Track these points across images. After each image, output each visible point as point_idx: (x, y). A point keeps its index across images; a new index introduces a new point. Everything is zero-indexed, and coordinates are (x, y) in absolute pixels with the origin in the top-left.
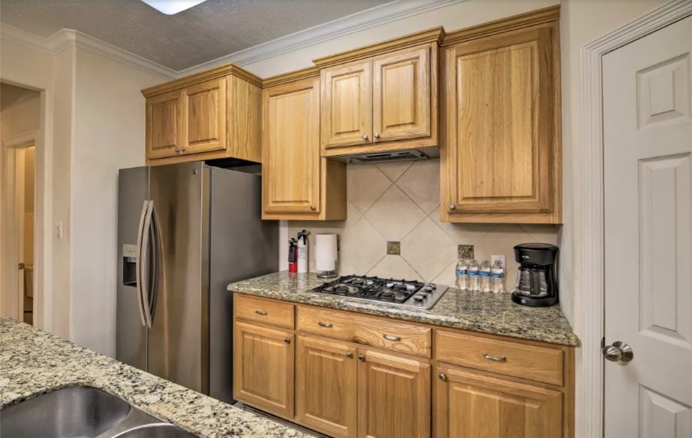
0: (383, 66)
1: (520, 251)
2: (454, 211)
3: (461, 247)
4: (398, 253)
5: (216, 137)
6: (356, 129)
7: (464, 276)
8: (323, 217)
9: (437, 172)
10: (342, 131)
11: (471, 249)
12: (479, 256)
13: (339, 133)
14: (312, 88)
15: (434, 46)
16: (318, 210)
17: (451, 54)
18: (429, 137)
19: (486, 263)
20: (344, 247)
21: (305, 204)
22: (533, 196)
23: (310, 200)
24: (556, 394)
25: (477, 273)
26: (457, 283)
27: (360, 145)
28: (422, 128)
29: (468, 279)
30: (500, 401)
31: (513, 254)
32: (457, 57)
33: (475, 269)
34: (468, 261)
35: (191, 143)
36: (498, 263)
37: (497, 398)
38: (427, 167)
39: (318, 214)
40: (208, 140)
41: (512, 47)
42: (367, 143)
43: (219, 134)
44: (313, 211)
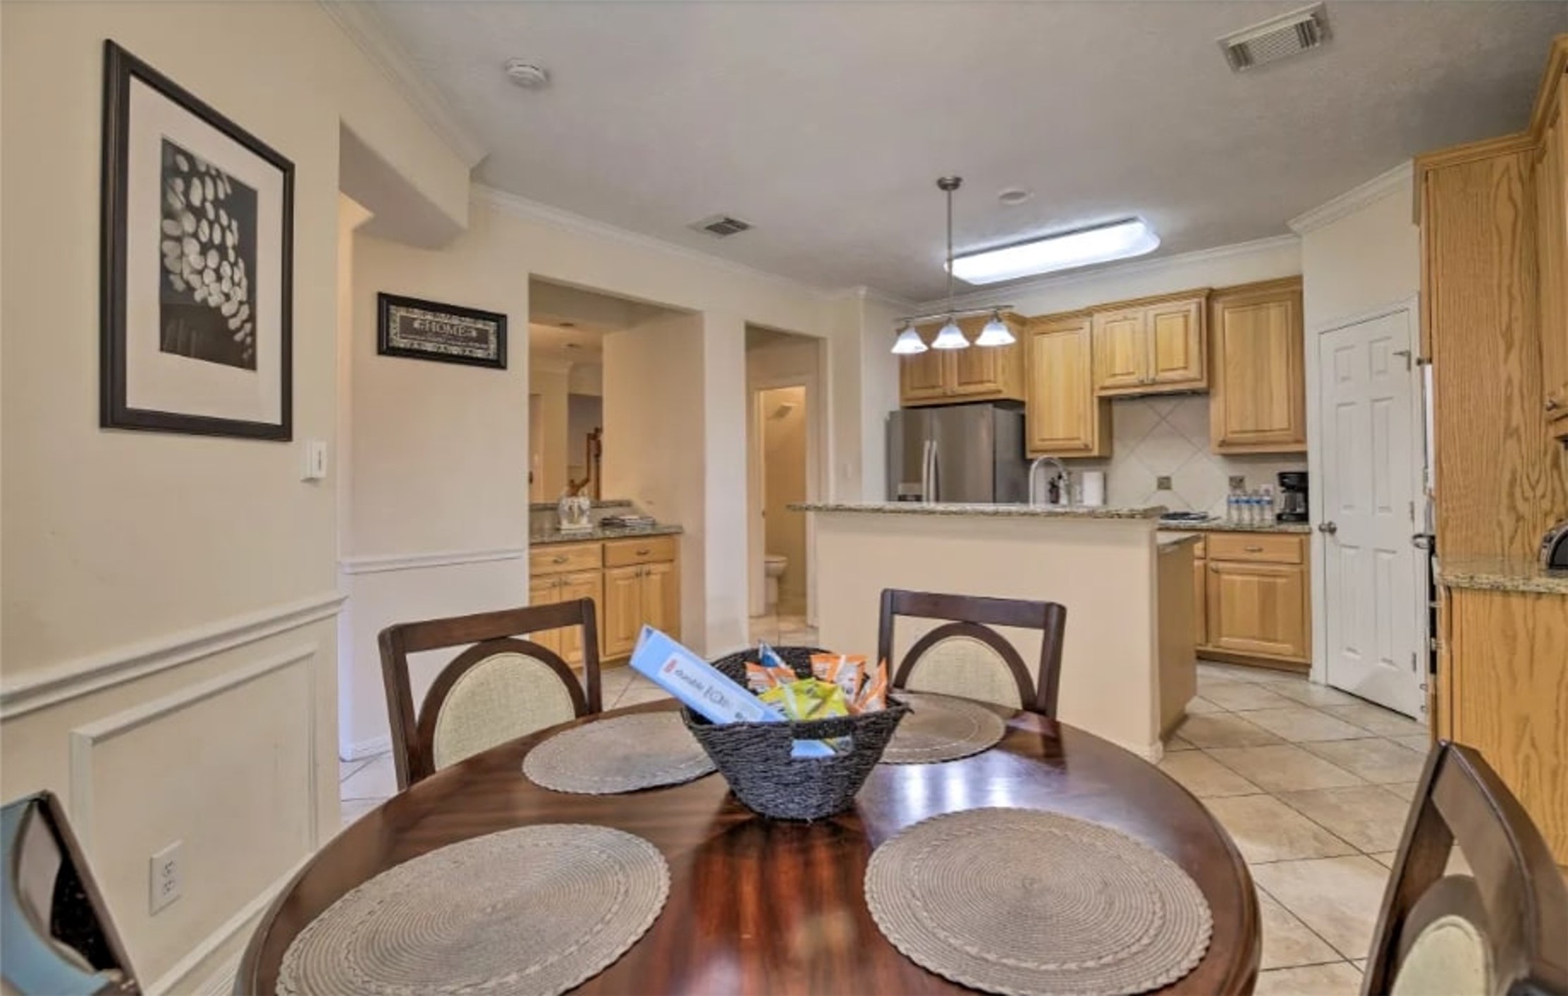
0: (1157, 315)
1: (1282, 476)
2: (1223, 444)
3: (1232, 479)
4: (1168, 488)
5: (992, 379)
6: (1131, 370)
7: (1235, 506)
8: (1096, 453)
9: (1207, 408)
10: (1117, 372)
11: (1241, 480)
12: (1249, 486)
13: (1114, 375)
14: (1081, 328)
15: (1203, 300)
16: (1091, 446)
17: (1218, 307)
18: (1200, 380)
19: (1256, 492)
20: (1111, 485)
21: (1077, 442)
22: (1288, 429)
23: (1082, 436)
24: (1296, 569)
25: (1248, 502)
26: (1229, 513)
27: (1136, 386)
28: (1194, 372)
29: (1239, 509)
30: (1259, 582)
31: (1276, 482)
32: (1224, 308)
33: (1245, 498)
34: (1238, 492)
35: (960, 384)
36: (1267, 492)
37: (1256, 579)
38: (1197, 402)
39: (1091, 450)
40: (981, 382)
41: (1271, 304)
42: (1142, 384)
43: (995, 376)
44: (1087, 448)
